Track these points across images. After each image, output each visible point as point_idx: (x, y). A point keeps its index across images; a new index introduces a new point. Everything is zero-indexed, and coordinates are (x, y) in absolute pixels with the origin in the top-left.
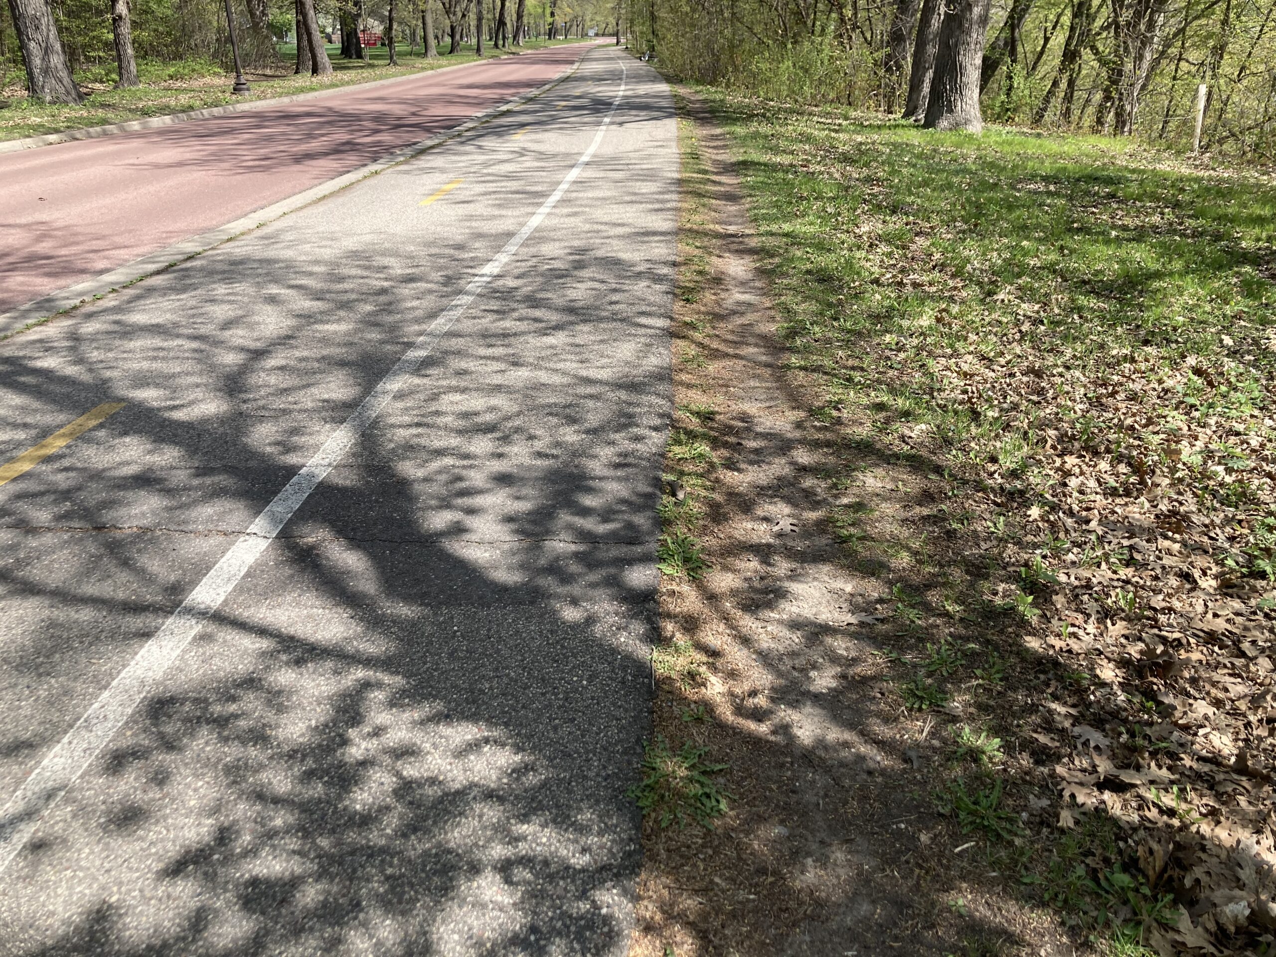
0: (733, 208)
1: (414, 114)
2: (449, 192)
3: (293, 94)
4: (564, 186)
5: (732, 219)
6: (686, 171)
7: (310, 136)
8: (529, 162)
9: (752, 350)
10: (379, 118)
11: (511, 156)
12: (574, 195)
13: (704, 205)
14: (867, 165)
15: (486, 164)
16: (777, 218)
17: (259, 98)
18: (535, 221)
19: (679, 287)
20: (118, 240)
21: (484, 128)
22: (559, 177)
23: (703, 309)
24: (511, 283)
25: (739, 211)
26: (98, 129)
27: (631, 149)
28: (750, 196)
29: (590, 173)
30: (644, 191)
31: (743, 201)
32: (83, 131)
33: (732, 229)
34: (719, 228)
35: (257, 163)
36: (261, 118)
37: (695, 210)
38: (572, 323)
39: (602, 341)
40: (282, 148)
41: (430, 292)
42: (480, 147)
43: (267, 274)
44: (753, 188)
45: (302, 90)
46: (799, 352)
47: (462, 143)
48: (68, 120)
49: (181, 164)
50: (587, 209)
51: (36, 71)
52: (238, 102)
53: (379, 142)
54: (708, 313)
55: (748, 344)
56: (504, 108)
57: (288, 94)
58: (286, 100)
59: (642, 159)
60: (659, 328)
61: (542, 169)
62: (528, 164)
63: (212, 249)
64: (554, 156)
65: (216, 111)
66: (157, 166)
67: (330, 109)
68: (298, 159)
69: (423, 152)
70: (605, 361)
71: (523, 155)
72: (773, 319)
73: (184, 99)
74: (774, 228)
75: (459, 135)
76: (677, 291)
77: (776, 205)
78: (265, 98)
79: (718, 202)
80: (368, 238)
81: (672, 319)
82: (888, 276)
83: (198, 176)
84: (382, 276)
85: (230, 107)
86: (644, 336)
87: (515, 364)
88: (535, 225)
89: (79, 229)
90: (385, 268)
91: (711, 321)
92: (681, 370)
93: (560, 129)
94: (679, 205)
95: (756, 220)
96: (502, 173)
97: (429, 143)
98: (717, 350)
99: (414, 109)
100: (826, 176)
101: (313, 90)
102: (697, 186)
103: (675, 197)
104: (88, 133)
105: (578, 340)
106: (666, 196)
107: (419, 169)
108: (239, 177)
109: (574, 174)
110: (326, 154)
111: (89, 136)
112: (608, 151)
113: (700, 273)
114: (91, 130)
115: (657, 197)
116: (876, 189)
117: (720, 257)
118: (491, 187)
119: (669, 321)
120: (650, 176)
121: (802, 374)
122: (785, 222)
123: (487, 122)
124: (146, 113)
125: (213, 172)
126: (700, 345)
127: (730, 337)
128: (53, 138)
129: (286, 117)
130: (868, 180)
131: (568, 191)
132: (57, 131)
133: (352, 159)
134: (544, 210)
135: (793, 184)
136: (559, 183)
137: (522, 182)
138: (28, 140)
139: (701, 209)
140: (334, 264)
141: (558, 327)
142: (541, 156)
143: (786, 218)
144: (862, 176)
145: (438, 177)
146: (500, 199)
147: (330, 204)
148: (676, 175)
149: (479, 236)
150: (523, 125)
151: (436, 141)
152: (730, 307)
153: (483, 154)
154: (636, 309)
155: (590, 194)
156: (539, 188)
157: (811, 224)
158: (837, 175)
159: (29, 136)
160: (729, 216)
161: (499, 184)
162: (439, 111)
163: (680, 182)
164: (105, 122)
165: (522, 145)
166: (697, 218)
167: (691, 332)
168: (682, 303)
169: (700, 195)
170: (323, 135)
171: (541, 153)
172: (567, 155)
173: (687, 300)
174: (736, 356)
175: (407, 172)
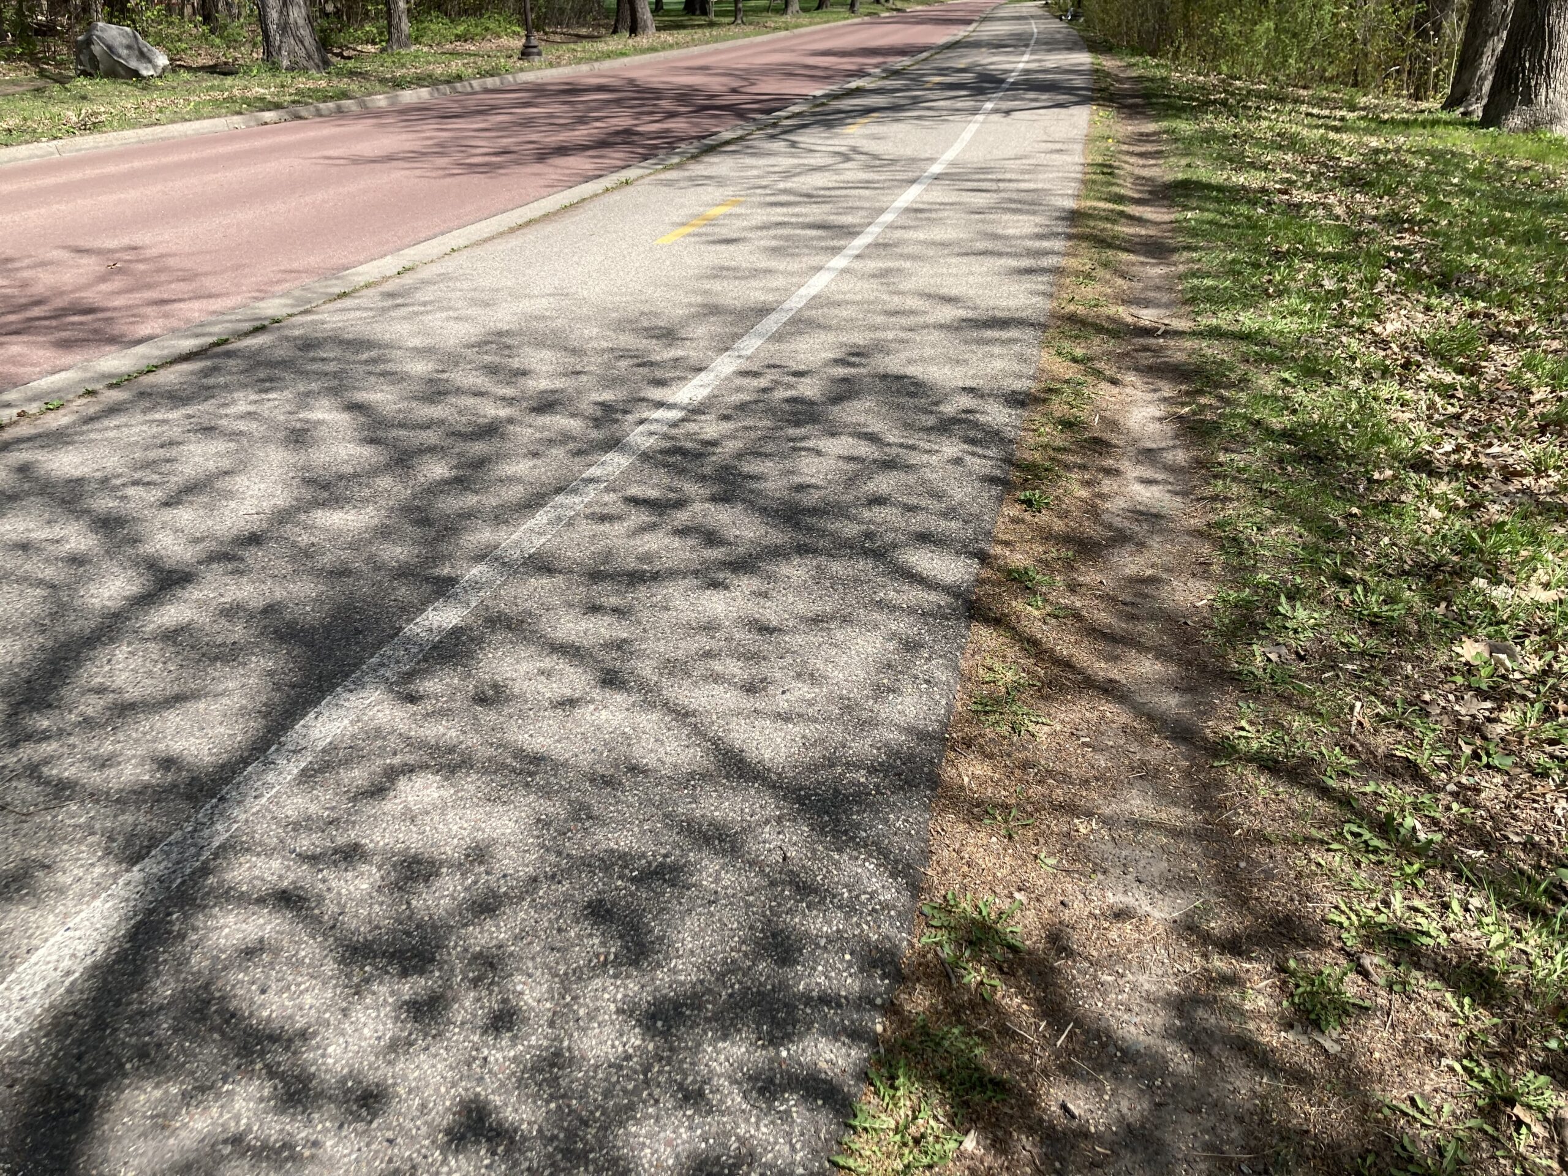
0: (1156, 271)
1: (734, 91)
2: (712, 222)
3: (597, 60)
4: (887, 218)
5: (1151, 294)
6: (1087, 197)
7: (582, 120)
8: (853, 173)
9: (1147, 667)
10: (685, 96)
11: (829, 161)
12: (898, 234)
13: (1105, 265)
14: (1390, 192)
15: (787, 174)
16: (1233, 300)
17: (551, 65)
18: (817, 284)
19: (1019, 466)
20: (210, 284)
21: (814, 114)
22: (884, 199)
23: (1058, 525)
24: (710, 428)
25: (1166, 277)
26: (331, 105)
27: (1011, 153)
28: (1188, 248)
29: (939, 194)
30: (1010, 232)
31: (1175, 257)
32: (311, 108)
33: (1148, 316)
34: (1124, 313)
35: (487, 159)
36: (540, 91)
37: (1088, 276)
38: (777, 553)
39: (817, 621)
40: (534, 137)
41: (566, 438)
42: (793, 144)
43: (335, 375)
44: (1194, 233)
45: (608, 55)
46: (1256, 694)
47: (773, 137)
48: (299, 92)
49: (390, 158)
50: (908, 264)
51: (273, 27)
52: (522, 70)
53: (667, 131)
54: (1066, 539)
55: (1143, 649)
56: (853, 85)
57: (590, 60)
58: (584, 68)
59: (1023, 172)
60: (947, 589)
61: (867, 185)
62: (849, 176)
63: (306, 312)
64: (894, 161)
65: (491, 82)
66: (357, 161)
67: (631, 82)
68: (543, 155)
69: (711, 150)
70: (803, 690)
71: (847, 158)
72: (1202, 571)
73: (456, 66)
74: (1223, 319)
75: (774, 125)
76: (1015, 475)
77: (1232, 270)
78: (559, 65)
79: (1132, 257)
80: (539, 305)
81: (983, 558)
82: (1448, 447)
83: (398, 176)
84: (509, 392)
85: (510, 78)
86: (911, 611)
87: (611, 680)
88: (813, 292)
89: (171, 262)
90: (524, 373)
91: (1069, 565)
92: (968, 743)
93: (919, 118)
94: (1063, 262)
95: (1192, 301)
96: (805, 189)
97: (727, 135)
98: (1067, 665)
99: (735, 83)
100: (1321, 212)
101: (623, 54)
102: (1101, 225)
103: (1058, 245)
104: (318, 110)
105: (770, 613)
106: (1046, 244)
107: (691, 179)
108: (449, 180)
109: (910, 196)
110: (585, 148)
111: (319, 114)
112: (978, 156)
113: (1068, 424)
114: (321, 106)
115: (1029, 244)
116: (1408, 239)
117: (1114, 382)
118: (778, 214)
119: (975, 564)
120: (1027, 203)
121: (1262, 784)
122: (1246, 308)
123: (823, 104)
124: (398, 84)
125: (418, 172)
126: (1032, 646)
127: (1104, 617)
128: (269, 116)
129: (571, 90)
130: (1394, 221)
131: (891, 227)
132: (277, 106)
133: (616, 156)
134: (839, 262)
135: (1263, 228)
136: (882, 211)
137: (826, 208)
138: (236, 118)
139: (1100, 273)
140: (452, 359)
141: (743, 565)
142: (876, 161)
143: (1251, 298)
144: (1382, 211)
145: (710, 193)
146: (781, 237)
147: (531, 235)
148: (1071, 204)
149: (713, 310)
150: (867, 111)
151: (740, 133)
152: (1117, 522)
153: (793, 155)
154: (917, 522)
155: (921, 235)
156: (848, 219)
157: (1294, 313)
158: (1339, 210)
159: (240, 113)
160: (1146, 289)
161: (791, 210)
162: (770, 86)
163: (1074, 217)
164: (345, 95)
165: (852, 142)
166: (1089, 291)
167: (1018, 605)
168: (1015, 511)
169: (1103, 242)
170: (598, 119)
171: (876, 157)
172: (913, 160)
173: (1028, 502)
174: (1109, 690)
175: (669, 183)
